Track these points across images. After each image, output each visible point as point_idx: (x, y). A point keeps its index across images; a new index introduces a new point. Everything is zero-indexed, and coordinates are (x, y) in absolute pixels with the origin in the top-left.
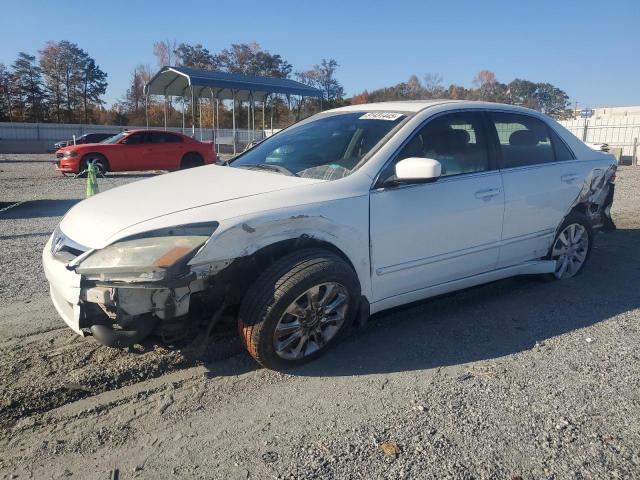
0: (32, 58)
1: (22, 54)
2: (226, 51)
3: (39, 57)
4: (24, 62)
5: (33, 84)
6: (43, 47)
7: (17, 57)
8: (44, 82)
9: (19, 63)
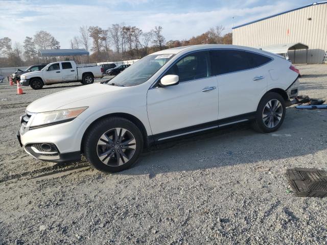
0: (31, 39)
1: (27, 37)
2: (110, 28)
3: (34, 38)
4: (28, 40)
5: (32, 49)
6: (35, 34)
7: (25, 39)
8: (37, 48)
9: (26, 41)
